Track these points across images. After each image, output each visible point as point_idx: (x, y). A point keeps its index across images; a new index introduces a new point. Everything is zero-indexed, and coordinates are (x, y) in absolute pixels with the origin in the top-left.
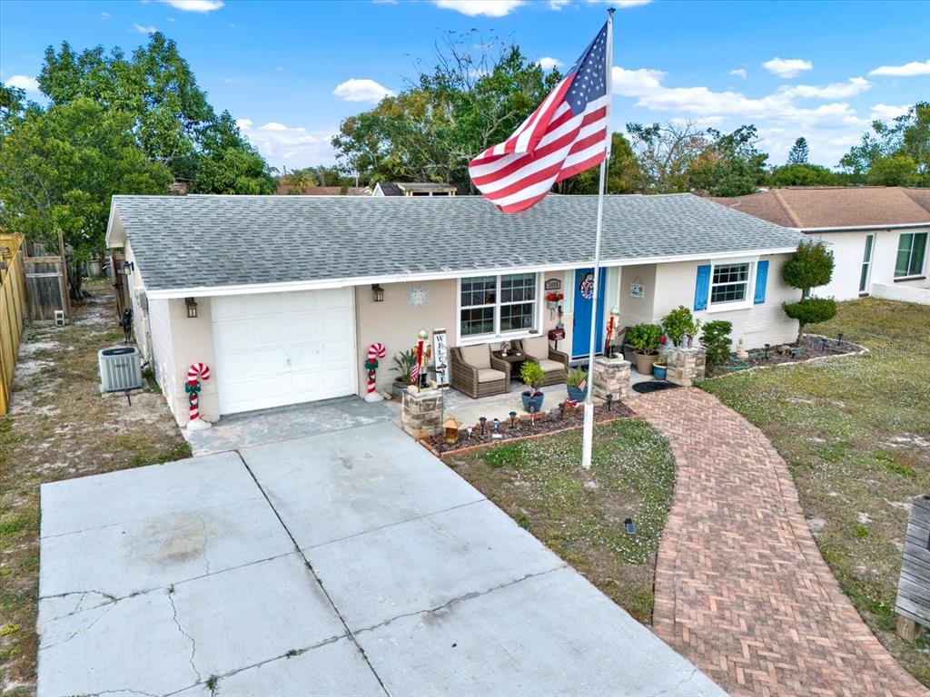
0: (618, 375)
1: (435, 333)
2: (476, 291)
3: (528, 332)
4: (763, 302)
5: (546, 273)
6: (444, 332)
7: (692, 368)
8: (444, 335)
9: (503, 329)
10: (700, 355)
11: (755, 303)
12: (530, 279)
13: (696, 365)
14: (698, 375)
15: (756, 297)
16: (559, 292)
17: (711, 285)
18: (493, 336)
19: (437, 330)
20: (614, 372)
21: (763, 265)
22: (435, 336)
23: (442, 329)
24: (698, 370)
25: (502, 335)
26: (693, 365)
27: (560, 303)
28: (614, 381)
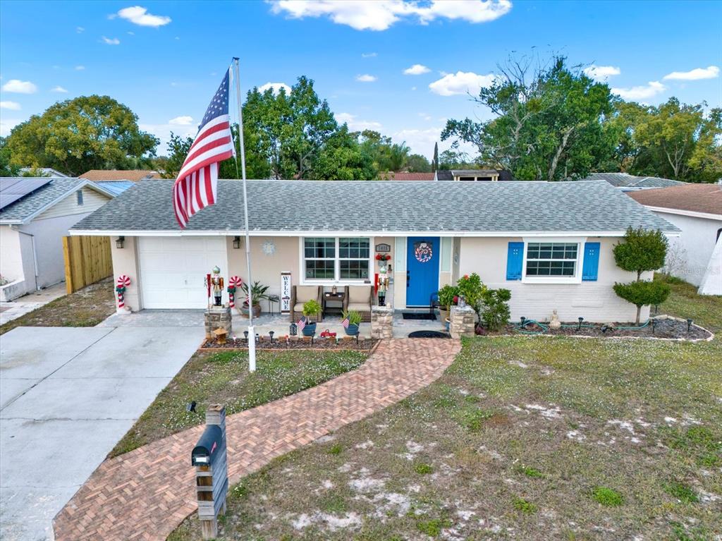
0: (380, 319)
1: (282, 274)
2: (318, 249)
3: (363, 281)
4: (595, 280)
5: (376, 238)
6: (289, 274)
7: (460, 325)
8: (289, 276)
9: (342, 277)
10: (467, 315)
11: (583, 280)
12: (365, 243)
13: (464, 322)
14: (467, 331)
15: (584, 275)
16: (389, 254)
17: (525, 260)
18: (333, 281)
19: (284, 272)
20: (376, 316)
21: (593, 247)
22: (282, 276)
23: (288, 272)
24: (466, 327)
25: (340, 281)
26: (461, 322)
27: (389, 262)
28: (377, 323)
